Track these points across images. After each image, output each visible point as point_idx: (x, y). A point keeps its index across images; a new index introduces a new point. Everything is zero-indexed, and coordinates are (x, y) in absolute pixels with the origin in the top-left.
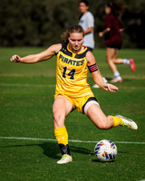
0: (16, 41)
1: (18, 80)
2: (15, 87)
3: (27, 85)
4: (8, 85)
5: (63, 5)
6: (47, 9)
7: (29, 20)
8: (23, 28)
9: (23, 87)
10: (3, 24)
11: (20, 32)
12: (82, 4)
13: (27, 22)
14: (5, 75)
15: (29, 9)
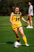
0: (5, 14)
1: (6, 26)
2: (5, 28)
3: (9, 28)
4: (3, 27)
5: (19, 3)
7: (9, 8)
9: (7, 28)
10: (1, 9)
11: (6, 11)
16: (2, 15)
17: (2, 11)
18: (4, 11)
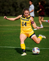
0: (7, 14)
1: (8, 27)
2: (7, 30)
3: (11, 29)
4: (5, 29)
5: (23, 2)
6: (18, 3)
7: (12, 7)
8: (10, 10)
9: (10, 30)
10: (3, 8)
11: (9, 11)
12: (30, 2)
13: (11, 8)
14: (4, 26)
15: (12, 3)
16: (4, 15)
17: (3, 11)
18: (5, 11)
